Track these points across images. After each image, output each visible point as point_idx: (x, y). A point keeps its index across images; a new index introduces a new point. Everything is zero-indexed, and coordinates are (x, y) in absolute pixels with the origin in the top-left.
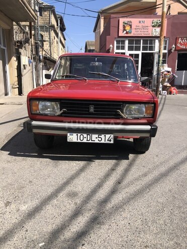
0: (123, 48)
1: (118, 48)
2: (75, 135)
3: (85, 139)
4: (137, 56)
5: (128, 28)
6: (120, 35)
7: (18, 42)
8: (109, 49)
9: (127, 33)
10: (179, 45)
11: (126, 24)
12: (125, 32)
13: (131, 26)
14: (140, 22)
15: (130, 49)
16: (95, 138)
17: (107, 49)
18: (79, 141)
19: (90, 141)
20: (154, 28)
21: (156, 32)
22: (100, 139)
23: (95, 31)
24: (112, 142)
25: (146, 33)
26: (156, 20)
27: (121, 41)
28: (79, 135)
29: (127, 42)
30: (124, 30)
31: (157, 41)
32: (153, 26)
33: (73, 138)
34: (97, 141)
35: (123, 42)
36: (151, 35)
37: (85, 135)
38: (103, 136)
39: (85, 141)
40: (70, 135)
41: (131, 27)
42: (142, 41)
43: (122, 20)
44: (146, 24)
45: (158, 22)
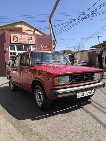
0: (14, 50)
1: (11, 49)
2: (80, 93)
5: (16, 39)
6: (11, 42)
9: (15, 41)
11: (14, 37)
14: (22, 36)
15: (18, 50)
17: (5, 50)
20: (29, 40)
21: (30, 42)
24: (94, 93)
25: (26, 42)
26: (29, 36)
27: (12, 46)
29: (16, 46)
31: (31, 46)
34: (89, 95)
35: (14, 46)
36: (28, 43)
38: (91, 91)
39: (84, 96)
40: (78, 94)
42: (24, 46)
43: (12, 35)
44: (25, 38)
45: (31, 37)
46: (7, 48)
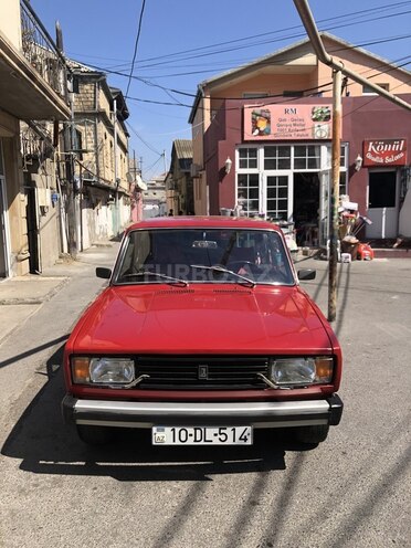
0: (254, 164)
1: (243, 164)
2: (168, 430)
3: (190, 437)
4: (284, 180)
5: (262, 125)
6: (245, 139)
7: (29, 157)
8: (225, 168)
9: (261, 133)
10: (369, 156)
11: (257, 115)
12: (257, 131)
13: (268, 120)
14: (286, 111)
15: (269, 165)
16: (212, 436)
17: (220, 167)
18: (178, 443)
19: (202, 443)
20: (316, 124)
21: (324, 130)
22: (223, 437)
23: (191, 121)
24: (249, 442)
25: (301, 133)
26: (318, 107)
27: (248, 151)
28: (177, 429)
29: (261, 152)
30: (255, 127)
31: (324, 149)
32: (315, 120)
33: (164, 436)
34: (216, 442)
35: (254, 152)
36: (311, 138)
37: (191, 430)
38: (229, 431)
39: (190, 442)
40: (158, 430)
41: (269, 122)
42: (293, 149)
44: (299, 115)
45: (325, 111)
46: (229, 161)
